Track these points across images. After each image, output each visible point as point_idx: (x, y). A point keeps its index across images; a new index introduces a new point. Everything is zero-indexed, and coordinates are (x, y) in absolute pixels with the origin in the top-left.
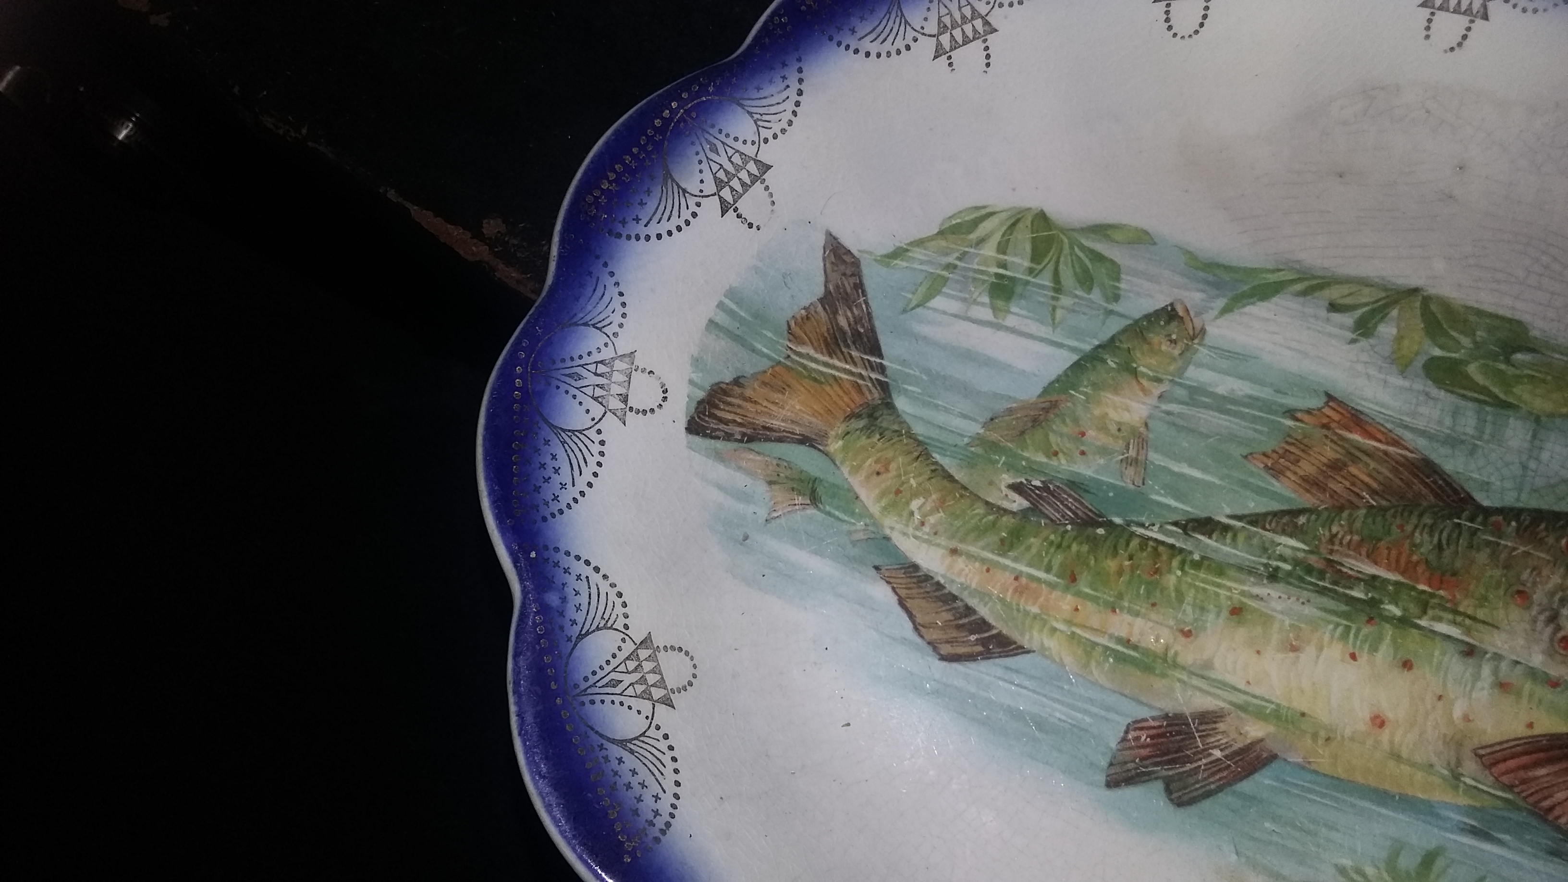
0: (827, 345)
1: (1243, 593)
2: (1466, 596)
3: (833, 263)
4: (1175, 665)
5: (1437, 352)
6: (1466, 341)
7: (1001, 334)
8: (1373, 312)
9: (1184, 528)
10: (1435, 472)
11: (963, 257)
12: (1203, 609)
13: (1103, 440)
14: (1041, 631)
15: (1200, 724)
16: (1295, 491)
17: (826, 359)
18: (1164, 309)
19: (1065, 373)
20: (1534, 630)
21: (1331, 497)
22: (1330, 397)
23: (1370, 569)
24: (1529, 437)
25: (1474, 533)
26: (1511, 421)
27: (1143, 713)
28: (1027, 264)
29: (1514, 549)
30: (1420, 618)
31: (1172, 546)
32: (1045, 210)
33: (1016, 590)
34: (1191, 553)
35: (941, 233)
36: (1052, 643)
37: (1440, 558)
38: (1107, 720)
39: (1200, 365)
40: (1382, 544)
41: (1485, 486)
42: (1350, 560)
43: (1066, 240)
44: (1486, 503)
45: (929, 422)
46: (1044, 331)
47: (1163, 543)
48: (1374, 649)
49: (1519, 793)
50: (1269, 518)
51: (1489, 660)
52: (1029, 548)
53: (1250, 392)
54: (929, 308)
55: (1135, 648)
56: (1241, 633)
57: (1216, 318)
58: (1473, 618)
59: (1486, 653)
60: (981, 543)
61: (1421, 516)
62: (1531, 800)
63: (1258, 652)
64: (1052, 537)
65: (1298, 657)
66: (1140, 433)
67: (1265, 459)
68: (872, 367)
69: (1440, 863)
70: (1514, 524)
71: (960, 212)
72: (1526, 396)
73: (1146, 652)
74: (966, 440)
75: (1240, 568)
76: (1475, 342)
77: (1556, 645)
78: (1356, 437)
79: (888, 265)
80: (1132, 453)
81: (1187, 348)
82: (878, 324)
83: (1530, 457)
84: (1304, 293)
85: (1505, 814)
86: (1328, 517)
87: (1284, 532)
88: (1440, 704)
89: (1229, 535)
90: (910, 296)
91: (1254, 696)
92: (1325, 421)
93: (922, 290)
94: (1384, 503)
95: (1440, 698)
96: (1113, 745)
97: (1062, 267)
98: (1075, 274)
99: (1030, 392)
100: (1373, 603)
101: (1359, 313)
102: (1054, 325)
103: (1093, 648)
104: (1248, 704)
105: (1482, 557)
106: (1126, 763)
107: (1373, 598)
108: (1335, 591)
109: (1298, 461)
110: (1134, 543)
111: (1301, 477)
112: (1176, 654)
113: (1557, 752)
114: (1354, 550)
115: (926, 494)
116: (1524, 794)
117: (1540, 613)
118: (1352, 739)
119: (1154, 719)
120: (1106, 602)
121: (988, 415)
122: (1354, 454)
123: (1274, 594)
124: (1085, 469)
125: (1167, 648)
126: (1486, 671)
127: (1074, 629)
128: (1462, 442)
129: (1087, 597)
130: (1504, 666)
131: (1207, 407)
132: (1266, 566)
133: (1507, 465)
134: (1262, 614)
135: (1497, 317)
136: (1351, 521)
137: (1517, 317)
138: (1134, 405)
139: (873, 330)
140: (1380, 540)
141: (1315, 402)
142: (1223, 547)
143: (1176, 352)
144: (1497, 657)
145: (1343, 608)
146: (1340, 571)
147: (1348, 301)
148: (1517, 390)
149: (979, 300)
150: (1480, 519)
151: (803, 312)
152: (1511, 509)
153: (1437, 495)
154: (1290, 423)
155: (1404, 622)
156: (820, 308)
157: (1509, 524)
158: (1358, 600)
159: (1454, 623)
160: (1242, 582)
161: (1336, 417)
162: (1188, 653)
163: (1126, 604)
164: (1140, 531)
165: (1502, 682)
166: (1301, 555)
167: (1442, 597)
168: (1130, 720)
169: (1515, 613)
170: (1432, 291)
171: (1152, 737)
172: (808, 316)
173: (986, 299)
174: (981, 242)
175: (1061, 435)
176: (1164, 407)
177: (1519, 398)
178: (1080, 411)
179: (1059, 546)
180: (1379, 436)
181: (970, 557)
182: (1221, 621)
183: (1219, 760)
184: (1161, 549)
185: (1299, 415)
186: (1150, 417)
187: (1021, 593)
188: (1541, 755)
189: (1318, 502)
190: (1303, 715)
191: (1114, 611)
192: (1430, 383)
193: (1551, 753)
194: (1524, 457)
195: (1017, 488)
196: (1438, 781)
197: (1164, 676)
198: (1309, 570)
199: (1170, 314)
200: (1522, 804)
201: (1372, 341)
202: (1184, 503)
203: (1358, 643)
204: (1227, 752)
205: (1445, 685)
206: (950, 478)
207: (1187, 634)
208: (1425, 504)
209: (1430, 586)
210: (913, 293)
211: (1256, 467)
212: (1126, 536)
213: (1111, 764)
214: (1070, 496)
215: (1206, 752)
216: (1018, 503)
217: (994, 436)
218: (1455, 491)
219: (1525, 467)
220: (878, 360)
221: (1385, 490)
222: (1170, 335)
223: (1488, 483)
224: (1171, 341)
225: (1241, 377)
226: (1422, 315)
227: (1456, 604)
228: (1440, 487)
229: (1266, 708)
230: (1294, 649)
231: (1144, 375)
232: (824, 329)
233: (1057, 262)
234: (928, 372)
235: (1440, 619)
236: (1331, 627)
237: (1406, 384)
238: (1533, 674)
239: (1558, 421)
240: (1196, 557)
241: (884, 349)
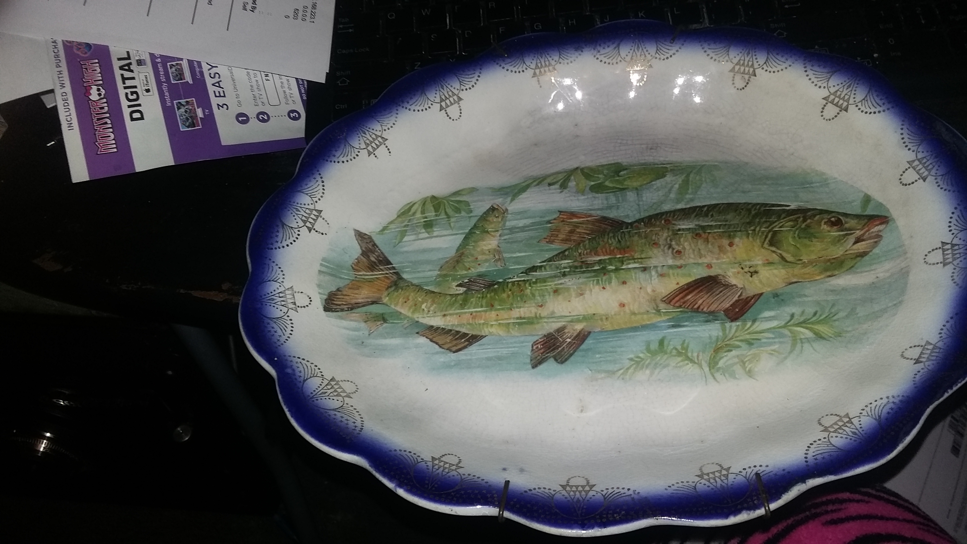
0: (370, 269)
1: (556, 285)
2: (636, 253)
3: (361, 240)
4: (541, 318)
5: (593, 183)
6: (601, 176)
7: (433, 239)
8: (564, 181)
9: (526, 273)
10: (608, 219)
11: (410, 221)
12: (544, 296)
13: (484, 257)
14: (487, 327)
15: (558, 333)
16: (560, 245)
17: (371, 273)
18: (490, 208)
19: (462, 242)
20: (665, 253)
21: (574, 242)
22: (560, 212)
23: (598, 258)
24: (636, 196)
25: (629, 232)
26: (628, 193)
27: (535, 338)
28: (434, 214)
29: (646, 231)
30: (622, 266)
31: (524, 280)
32: (434, 195)
33: (472, 318)
34: (531, 280)
35: (399, 216)
36: (493, 330)
37: (621, 245)
38: (524, 346)
39: (509, 221)
40: (598, 249)
41: (627, 216)
42: (589, 259)
43: (445, 201)
44: (630, 221)
45: (418, 278)
46: (449, 232)
47: (520, 281)
48: (610, 283)
49: (684, 307)
50: (555, 258)
51: (652, 269)
52: (472, 303)
53: (531, 221)
54: (403, 242)
55: (524, 318)
56: (560, 298)
57: (510, 204)
58: (642, 258)
59: (651, 267)
60: (454, 309)
61: (608, 235)
62: (690, 307)
63: (569, 301)
64: (479, 296)
65: (584, 296)
66: (498, 250)
67: (546, 240)
68: (389, 269)
69: (666, 343)
70: (642, 223)
71: (403, 207)
72: (629, 184)
73: (529, 318)
74: (434, 278)
75: (551, 277)
76: (604, 175)
77: (675, 255)
78: (575, 220)
79: (382, 234)
80: (497, 257)
81: (503, 217)
82: (386, 255)
83: (639, 201)
84: (538, 184)
85: (683, 316)
86: (576, 248)
87: (562, 260)
88: (642, 290)
89: (543, 268)
90: (395, 241)
91: (574, 316)
92: (562, 220)
93: (399, 237)
94: (594, 236)
95: (641, 288)
96: (529, 353)
97: (447, 210)
98: (453, 210)
99: (452, 253)
100: (604, 268)
101: (559, 183)
102: (452, 228)
103: (509, 325)
104: (572, 319)
105: (636, 238)
106: (536, 357)
107: (603, 267)
108: (588, 270)
109: (558, 236)
110: (510, 285)
111: (561, 240)
112: (540, 314)
113: (692, 288)
114: (590, 255)
115: (426, 301)
116: (686, 307)
117: (665, 247)
118: (615, 315)
119: (540, 339)
120: (507, 308)
121: (439, 266)
122: (576, 226)
123: (567, 280)
124: (482, 269)
125: (536, 314)
126: (653, 273)
127: (499, 322)
128: (613, 206)
129: (499, 309)
130: (659, 269)
131: (518, 232)
132: (560, 272)
133: (632, 207)
134: (565, 288)
135: (609, 164)
136: (584, 246)
137: (616, 161)
138: (491, 242)
139: (385, 257)
140: (597, 248)
141: (555, 216)
142: (542, 273)
143: (500, 220)
144: (655, 267)
145: (593, 274)
146: (587, 263)
147: (555, 180)
148: (626, 183)
149: (421, 232)
150: (629, 227)
151: (356, 261)
152: (639, 219)
153: (611, 226)
154: (550, 225)
155: (617, 270)
156: (362, 257)
157: (641, 224)
158: (598, 269)
159: (635, 262)
160: (554, 281)
161: (565, 217)
162: (544, 312)
163: (515, 306)
164: (510, 280)
165: (661, 274)
166: (571, 264)
167: (627, 256)
168: (532, 343)
169: (655, 251)
170: (583, 166)
171: (542, 345)
172: (358, 261)
173: (424, 231)
174: (414, 214)
175: (469, 262)
176: (502, 238)
177: (628, 185)
178: (473, 252)
179: (483, 297)
180: (583, 216)
181: (451, 314)
182: (551, 297)
183: (570, 342)
184: (520, 283)
185: (552, 222)
186: (499, 243)
187: (475, 319)
188: (687, 292)
189: (570, 245)
190: (594, 314)
191: (512, 310)
192: (594, 193)
193: (690, 290)
194: (637, 202)
195: (460, 285)
196: (653, 315)
197: (538, 323)
198: (576, 267)
199: (493, 209)
200: (686, 310)
201: (568, 189)
202: (522, 265)
203: (604, 283)
204: (572, 338)
205: (641, 284)
206: (433, 292)
207: (541, 306)
208: (608, 230)
209: (621, 255)
210: (396, 239)
211: (543, 243)
212: (506, 284)
213: (531, 360)
214: (480, 280)
215: (564, 341)
216: (462, 290)
217: (444, 272)
218: (618, 222)
219: (638, 205)
220: (391, 266)
221: (592, 232)
222: (495, 216)
223: (628, 215)
224: (496, 217)
225: (526, 218)
226: (583, 174)
227: (633, 256)
228: (611, 223)
229: (580, 318)
230: (582, 294)
231: (491, 231)
232: (367, 264)
233: (445, 209)
234: (411, 262)
235: (629, 264)
236: (592, 282)
237: (586, 197)
238: (671, 267)
239: (644, 186)
240: (534, 280)
241: (391, 261)
